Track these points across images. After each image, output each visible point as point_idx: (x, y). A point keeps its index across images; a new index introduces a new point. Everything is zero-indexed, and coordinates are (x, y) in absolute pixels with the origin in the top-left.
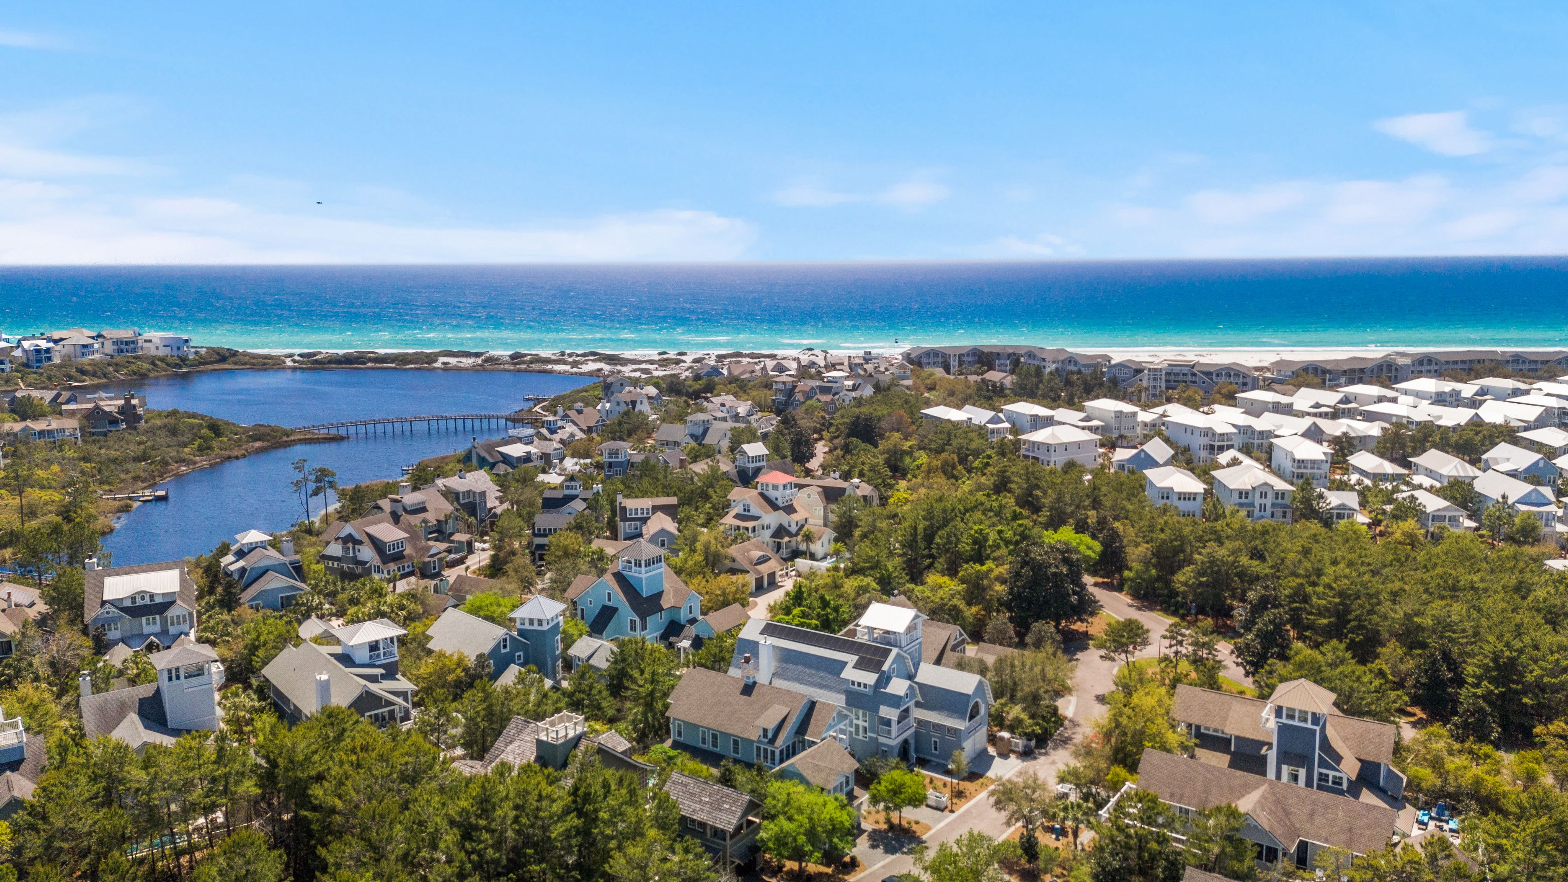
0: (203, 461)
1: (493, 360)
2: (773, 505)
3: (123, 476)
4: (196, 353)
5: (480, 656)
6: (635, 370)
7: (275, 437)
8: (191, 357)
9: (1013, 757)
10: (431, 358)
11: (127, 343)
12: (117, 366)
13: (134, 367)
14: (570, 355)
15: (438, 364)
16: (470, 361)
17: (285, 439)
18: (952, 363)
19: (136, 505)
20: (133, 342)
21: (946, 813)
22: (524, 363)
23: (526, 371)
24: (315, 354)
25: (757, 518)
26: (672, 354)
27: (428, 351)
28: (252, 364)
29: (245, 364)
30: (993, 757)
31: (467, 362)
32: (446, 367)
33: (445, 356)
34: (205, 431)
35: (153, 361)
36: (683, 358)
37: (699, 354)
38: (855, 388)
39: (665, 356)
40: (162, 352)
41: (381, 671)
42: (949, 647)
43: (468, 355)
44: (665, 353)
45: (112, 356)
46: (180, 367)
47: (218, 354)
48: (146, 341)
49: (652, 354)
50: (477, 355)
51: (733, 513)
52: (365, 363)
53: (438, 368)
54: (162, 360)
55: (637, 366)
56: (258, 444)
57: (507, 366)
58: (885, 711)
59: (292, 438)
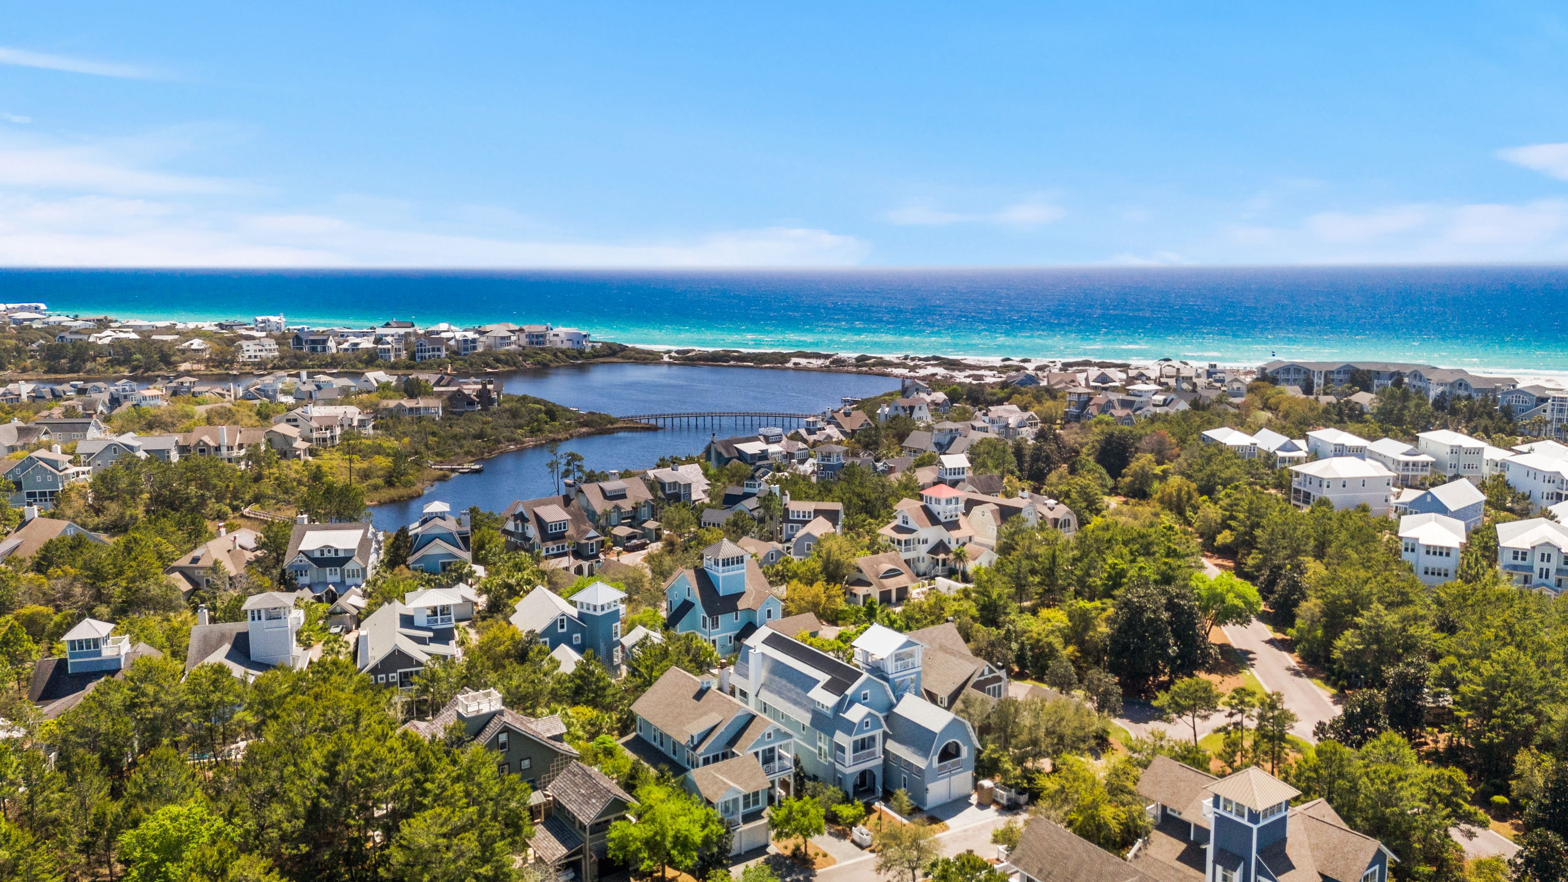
0: (530, 442)
1: (839, 362)
2: (933, 519)
3: (458, 450)
4: (593, 347)
5: (531, 632)
6: (969, 377)
7: (600, 424)
8: (587, 350)
9: (993, 808)
10: (784, 358)
11: (537, 336)
12: (526, 356)
13: (539, 358)
14: (913, 359)
15: (790, 365)
16: (820, 362)
17: (609, 426)
18: (1316, 380)
19: (454, 475)
20: (542, 336)
21: (866, 851)
22: (866, 365)
23: (866, 373)
24: (688, 351)
25: (912, 531)
26: (1016, 361)
27: (785, 352)
28: (636, 359)
29: (630, 358)
30: (971, 804)
31: (816, 363)
32: (797, 368)
33: (798, 356)
34: (542, 416)
35: (555, 353)
36: (1026, 365)
37: (1044, 361)
38: (1165, 403)
39: (1007, 363)
40: (566, 345)
41: (431, 634)
42: (971, 683)
43: (818, 356)
44: (1008, 359)
45: (524, 348)
46: (577, 359)
47: (610, 348)
48: (555, 335)
49: (996, 360)
50: (827, 357)
51: (894, 523)
52: (728, 361)
53: (789, 368)
54: (563, 352)
55: (971, 372)
56: (584, 430)
57: (850, 368)
58: (840, 737)
59: (616, 426)
